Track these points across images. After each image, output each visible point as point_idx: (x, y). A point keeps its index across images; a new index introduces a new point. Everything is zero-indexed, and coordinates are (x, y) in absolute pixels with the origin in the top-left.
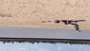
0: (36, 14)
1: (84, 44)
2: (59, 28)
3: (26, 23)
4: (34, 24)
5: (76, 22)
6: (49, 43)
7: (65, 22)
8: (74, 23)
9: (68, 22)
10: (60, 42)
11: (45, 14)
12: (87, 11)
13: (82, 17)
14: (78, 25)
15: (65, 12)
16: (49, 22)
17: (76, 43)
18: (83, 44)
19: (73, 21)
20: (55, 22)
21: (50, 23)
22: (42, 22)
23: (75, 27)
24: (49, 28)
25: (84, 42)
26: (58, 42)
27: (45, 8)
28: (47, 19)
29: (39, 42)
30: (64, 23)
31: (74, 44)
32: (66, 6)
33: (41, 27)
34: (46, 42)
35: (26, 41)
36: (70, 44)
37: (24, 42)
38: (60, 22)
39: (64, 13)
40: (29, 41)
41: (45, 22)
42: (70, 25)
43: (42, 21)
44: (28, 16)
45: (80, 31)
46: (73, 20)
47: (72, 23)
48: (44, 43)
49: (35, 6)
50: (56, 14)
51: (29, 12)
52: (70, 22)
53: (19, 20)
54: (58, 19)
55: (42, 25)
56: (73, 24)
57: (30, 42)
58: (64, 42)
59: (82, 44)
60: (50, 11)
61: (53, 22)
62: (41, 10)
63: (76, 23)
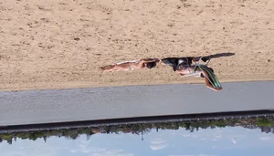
0: (84, 45)
1: (228, 125)
2: (152, 83)
3: (49, 74)
4: (75, 75)
5: (205, 59)
7: (174, 62)
8: (201, 62)
9: (181, 62)
11: (112, 42)
12: (242, 23)
13: (224, 43)
14: (211, 70)
15: (173, 30)
16: (124, 65)
17: (204, 125)
18: (224, 126)
19: (197, 59)
20: (143, 65)
21: (127, 70)
22: (103, 68)
23: (204, 74)
24: (123, 84)
25: (228, 120)
26: (151, 127)
27: (113, 22)
28: (117, 58)
29: (92, 133)
30: (169, 68)
32: (180, 11)
33: (97, 84)
34: (115, 129)
35: (52, 133)
36: (188, 128)
37: (45, 138)
38: (158, 64)
39: (171, 36)
41: (112, 67)
42: (187, 72)
43: (101, 64)
44: (57, 51)
45: (220, 88)
46: (195, 55)
47: (193, 63)
48: (108, 132)
49: (79, 17)
50: (145, 38)
51: (58, 38)
52: (188, 61)
53: (28, 68)
54: (153, 55)
55: (102, 78)
56: (197, 68)
57: (65, 133)
58: (169, 126)
60: (127, 32)
61: (137, 64)
62: (101, 28)
63: (204, 63)
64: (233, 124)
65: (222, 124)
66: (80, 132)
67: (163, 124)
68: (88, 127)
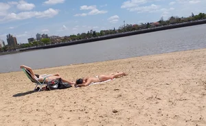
1: (68, 37)
6: (137, 25)
10: (114, 31)
19: (43, 89)
20: (86, 81)
25: (68, 40)
26: (119, 30)
29: (160, 22)
31: (87, 33)
34: (143, 26)
35: (189, 19)
36: (94, 32)
37: (193, 16)
40: (183, 21)
47: (45, 86)
48: (148, 24)
52: (49, 87)
56: (42, 82)
57: (179, 20)
58: (107, 32)
59: (74, 36)
63: (38, 86)
64: (66, 38)
65: (73, 37)
66: (168, 22)
67: (111, 33)
68: (163, 26)
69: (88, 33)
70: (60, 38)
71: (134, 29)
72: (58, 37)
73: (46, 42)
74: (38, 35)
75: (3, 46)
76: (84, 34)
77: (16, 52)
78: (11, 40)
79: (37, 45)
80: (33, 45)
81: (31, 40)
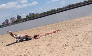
6: (74, 4)
10: (63, 8)
26: (66, 8)
34: (77, 4)
36: (54, 10)
41: (54, 32)
48: (79, 3)
56: (18, 38)
58: (60, 9)
63: (17, 40)
64: (42, 14)
65: (45, 13)
66: (89, 1)
67: (62, 9)
68: (86, 3)
69: (52, 11)
70: (39, 14)
71: (73, 6)
72: (38, 14)
73: (33, 17)
74: (30, 14)
75: (16, 20)
76: (49, 11)
77: (21, 22)
78: (19, 17)
79: (29, 18)
80: (28, 19)
81: (27, 16)
